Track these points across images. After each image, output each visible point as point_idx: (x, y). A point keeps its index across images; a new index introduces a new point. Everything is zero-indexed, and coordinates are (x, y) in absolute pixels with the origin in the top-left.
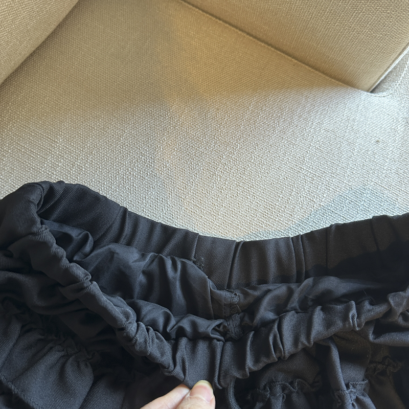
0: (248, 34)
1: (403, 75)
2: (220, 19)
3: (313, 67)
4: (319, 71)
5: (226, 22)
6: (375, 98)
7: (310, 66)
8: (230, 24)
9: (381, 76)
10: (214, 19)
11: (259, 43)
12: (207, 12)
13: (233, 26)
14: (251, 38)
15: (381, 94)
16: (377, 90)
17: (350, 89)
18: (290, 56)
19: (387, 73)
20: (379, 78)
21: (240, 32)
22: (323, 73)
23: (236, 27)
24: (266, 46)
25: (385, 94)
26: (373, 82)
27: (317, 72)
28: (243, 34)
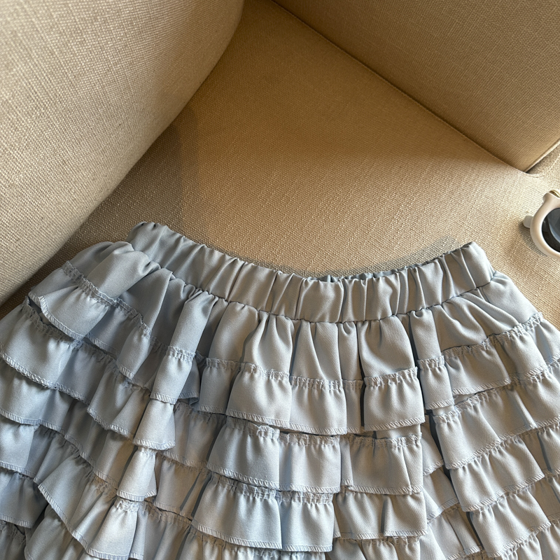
1: (556, 162)
2: (405, 93)
3: (480, 145)
4: (485, 148)
6: (529, 177)
7: (477, 143)
8: (414, 99)
9: (537, 160)
11: (437, 118)
12: (395, 85)
13: (416, 100)
15: (534, 175)
16: (531, 172)
17: (509, 168)
18: (461, 132)
19: (542, 158)
20: (535, 162)
21: (421, 106)
22: (487, 150)
23: (418, 102)
25: (538, 175)
26: (529, 164)
27: (483, 149)
28: (423, 108)
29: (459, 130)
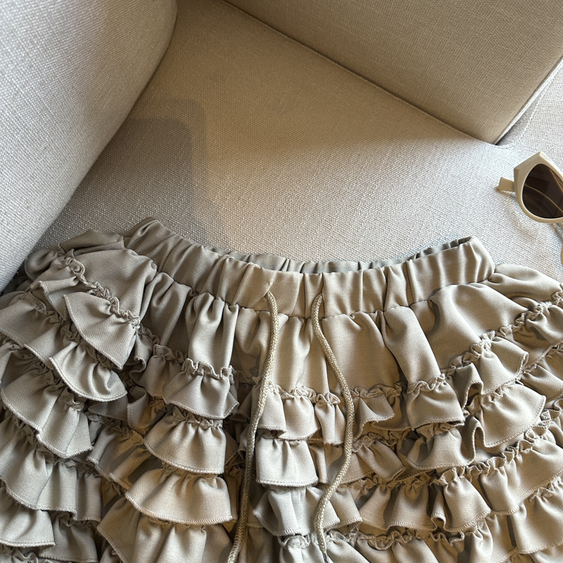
1: (525, 130)
2: (360, 75)
3: (443, 121)
4: (449, 124)
5: (365, 78)
6: (498, 149)
7: (440, 119)
8: (369, 80)
10: (355, 75)
12: (348, 69)
13: (372, 82)
15: (504, 146)
16: (502, 143)
17: (476, 142)
19: (509, 127)
20: (503, 132)
22: (452, 126)
23: (375, 83)
25: (507, 146)
26: (498, 135)
28: (380, 89)
29: (419, 108)
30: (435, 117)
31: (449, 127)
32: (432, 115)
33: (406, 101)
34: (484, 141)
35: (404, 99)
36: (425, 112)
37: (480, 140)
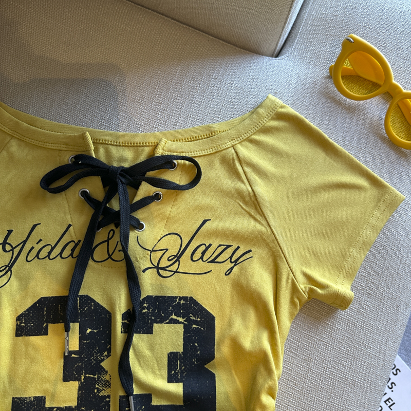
0: (172, 19)
1: (296, 41)
2: (149, 9)
3: (227, 42)
4: (231, 44)
5: (154, 11)
7: (223, 40)
8: (158, 12)
10: (144, 9)
12: (138, 4)
13: (160, 14)
14: (175, 21)
17: (255, 56)
18: (207, 34)
22: (234, 45)
23: (163, 14)
24: (188, 27)
25: (283, 57)
26: (273, 48)
28: (168, 19)
29: (204, 32)
30: (219, 39)
31: (232, 46)
32: (215, 37)
33: (193, 27)
34: (262, 55)
35: (190, 26)
36: (210, 35)
37: (260, 54)
